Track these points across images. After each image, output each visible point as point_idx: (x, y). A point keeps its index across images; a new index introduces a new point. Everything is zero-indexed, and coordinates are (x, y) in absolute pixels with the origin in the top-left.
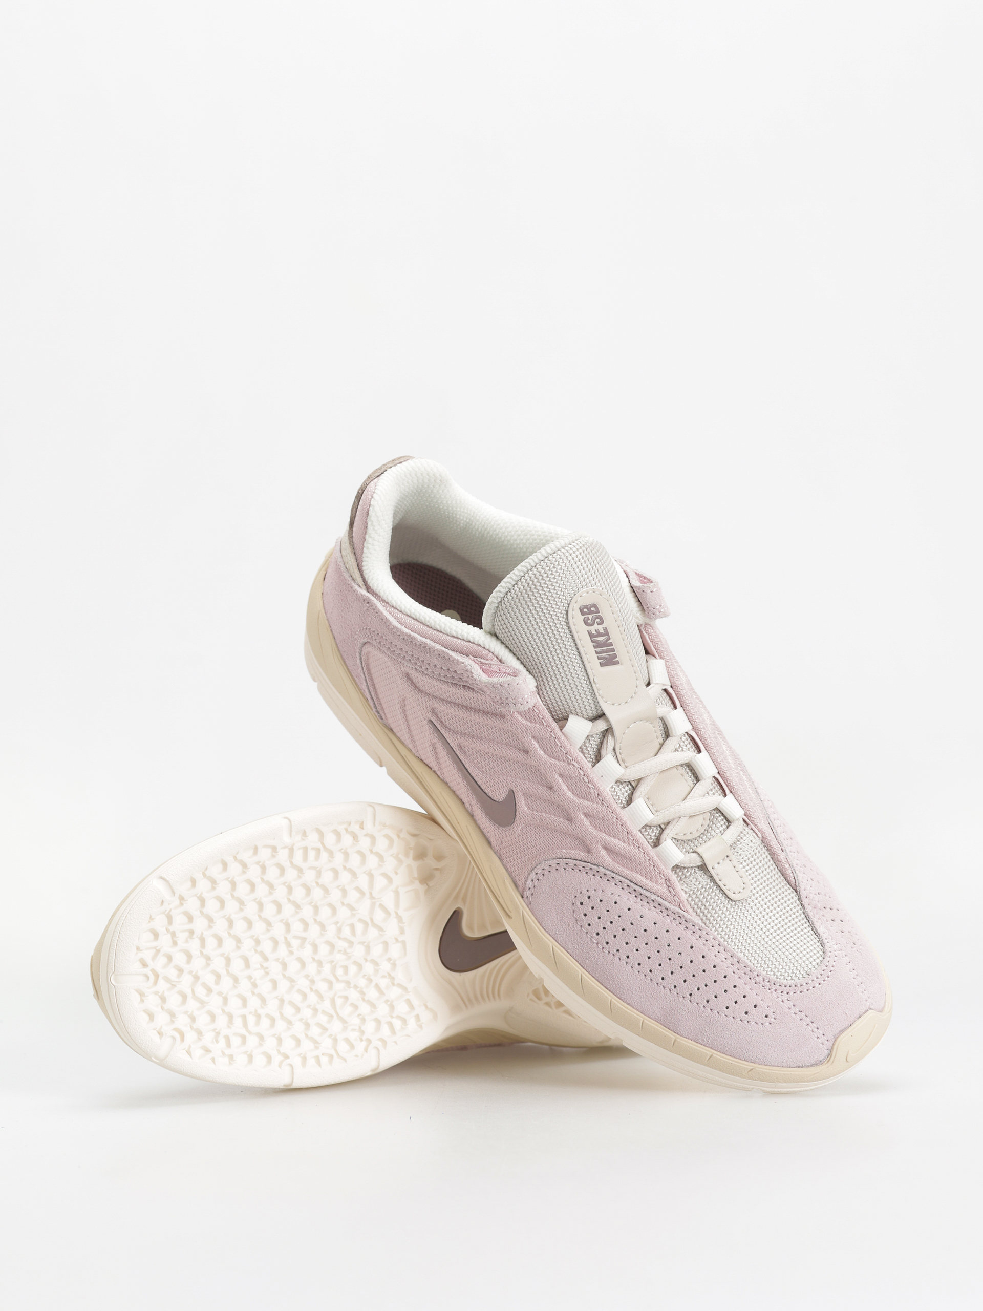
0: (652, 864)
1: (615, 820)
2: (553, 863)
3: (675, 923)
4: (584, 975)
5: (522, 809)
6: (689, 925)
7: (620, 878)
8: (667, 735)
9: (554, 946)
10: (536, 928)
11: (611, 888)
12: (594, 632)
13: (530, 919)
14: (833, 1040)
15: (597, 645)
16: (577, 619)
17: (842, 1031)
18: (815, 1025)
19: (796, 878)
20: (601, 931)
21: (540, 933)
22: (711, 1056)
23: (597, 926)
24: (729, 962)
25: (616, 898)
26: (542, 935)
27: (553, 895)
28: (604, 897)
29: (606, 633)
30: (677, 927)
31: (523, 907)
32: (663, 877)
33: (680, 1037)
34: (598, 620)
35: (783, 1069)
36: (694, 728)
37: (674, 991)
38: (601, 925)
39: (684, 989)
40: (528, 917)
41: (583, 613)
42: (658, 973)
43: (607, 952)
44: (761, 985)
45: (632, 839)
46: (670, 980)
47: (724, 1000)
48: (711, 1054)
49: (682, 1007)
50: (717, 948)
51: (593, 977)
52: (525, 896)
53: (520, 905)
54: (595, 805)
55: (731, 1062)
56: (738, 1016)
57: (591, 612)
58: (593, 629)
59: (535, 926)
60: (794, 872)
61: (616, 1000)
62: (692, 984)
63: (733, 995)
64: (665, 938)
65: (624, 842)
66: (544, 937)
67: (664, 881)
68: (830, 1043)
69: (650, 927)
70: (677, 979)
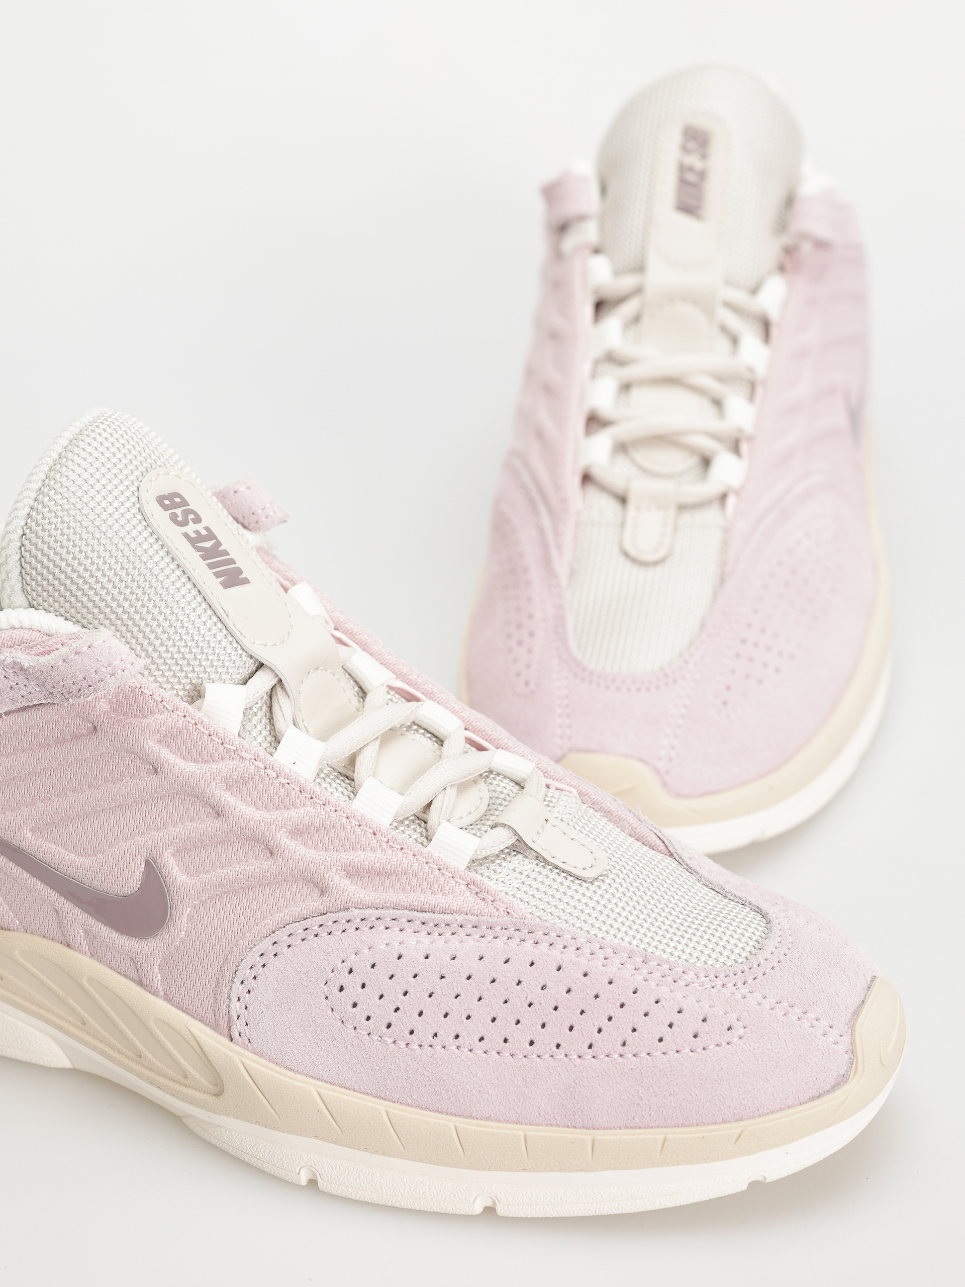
0: (434, 866)
1: (344, 820)
2: (265, 945)
3: (513, 944)
4: (390, 1110)
5: (178, 879)
6: (539, 935)
7: (391, 911)
8: (363, 693)
9: (318, 1089)
10: (276, 1075)
11: (380, 937)
12: (193, 535)
13: (259, 1067)
14: (850, 1031)
15: (207, 554)
16: (160, 518)
17: (856, 1013)
18: (811, 1016)
19: (661, 836)
20: (393, 1017)
21: (287, 1080)
22: (665, 1139)
23: (383, 1012)
24: (630, 967)
25: (396, 949)
26: (291, 1081)
27: (285, 1001)
28: (377, 956)
29: (211, 536)
30: (520, 947)
31: (239, 1054)
32: (461, 881)
33: (598, 1131)
34: (191, 516)
35: (791, 1111)
36: (400, 676)
37: (560, 1055)
38: (390, 1005)
39: (575, 1043)
40: (255, 1065)
41: (166, 508)
42: (520, 1038)
43: (418, 1047)
44: (697, 985)
45: (386, 840)
46: (546, 1040)
47: (652, 1028)
48: (662, 1136)
49: (584, 1075)
50: (601, 955)
51: (408, 1105)
52: (235, 1034)
53: (232, 1054)
54: (302, 810)
55: (703, 1135)
56: (685, 1045)
57: (178, 506)
58: (191, 528)
59: (273, 1073)
60: (653, 829)
61: (465, 1125)
62: (587, 1027)
63: (662, 1015)
64: (507, 975)
65: (373, 850)
66: (296, 1083)
67: (464, 888)
68: (846, 1039)
69: (475, 966)
70: (557, 1031)
